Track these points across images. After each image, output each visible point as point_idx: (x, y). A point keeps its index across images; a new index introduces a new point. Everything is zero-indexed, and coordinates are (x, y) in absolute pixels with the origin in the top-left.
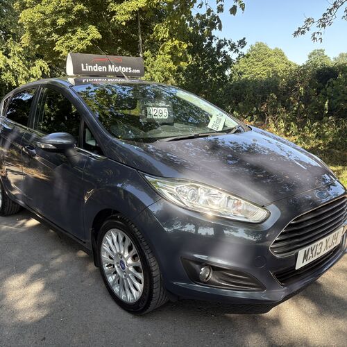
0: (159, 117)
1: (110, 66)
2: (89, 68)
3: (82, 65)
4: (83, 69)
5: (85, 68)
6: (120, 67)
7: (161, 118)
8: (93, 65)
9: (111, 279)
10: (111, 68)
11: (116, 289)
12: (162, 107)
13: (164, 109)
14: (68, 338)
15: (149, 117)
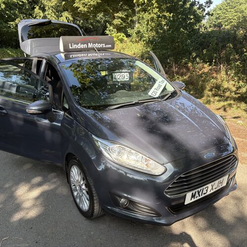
0: (122, 80)
1: (89, 44)
2: (75, 46)
3: (70, 44)
4: (70, 48)
5: (72, 46)
6: (97, 44)
7: (124, 80)
8: (77, 44)
9: (75, 194)
10: (90, 45)
11: (78, 200)
12: (124, 72)
13: (126, 73)
14: (45, 229)
15: (114, 80)
